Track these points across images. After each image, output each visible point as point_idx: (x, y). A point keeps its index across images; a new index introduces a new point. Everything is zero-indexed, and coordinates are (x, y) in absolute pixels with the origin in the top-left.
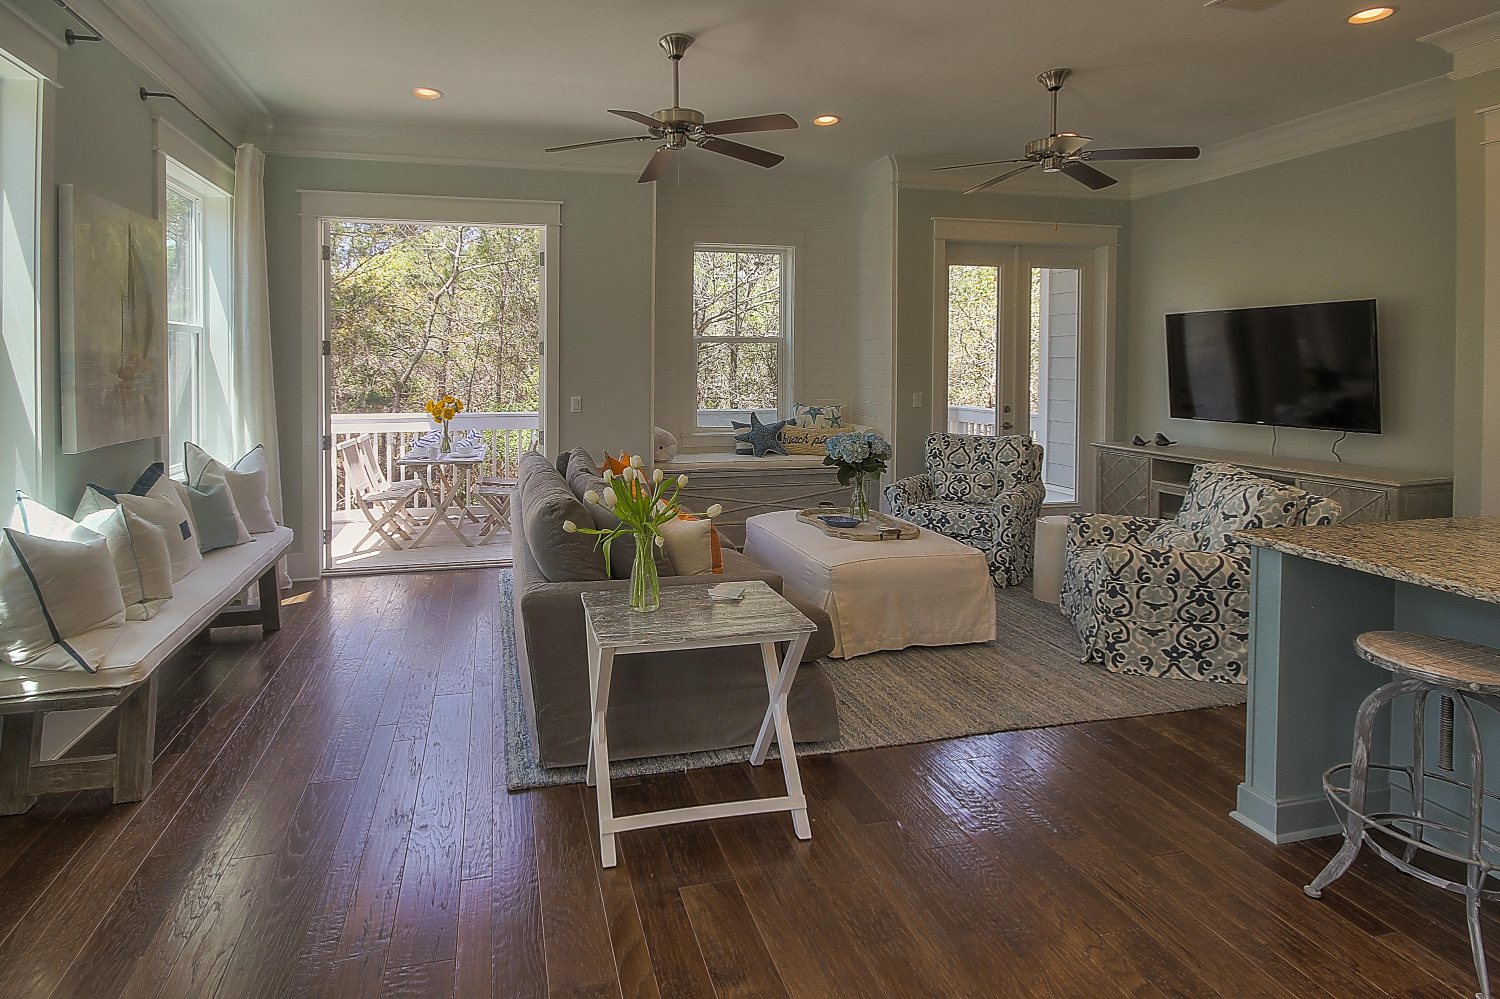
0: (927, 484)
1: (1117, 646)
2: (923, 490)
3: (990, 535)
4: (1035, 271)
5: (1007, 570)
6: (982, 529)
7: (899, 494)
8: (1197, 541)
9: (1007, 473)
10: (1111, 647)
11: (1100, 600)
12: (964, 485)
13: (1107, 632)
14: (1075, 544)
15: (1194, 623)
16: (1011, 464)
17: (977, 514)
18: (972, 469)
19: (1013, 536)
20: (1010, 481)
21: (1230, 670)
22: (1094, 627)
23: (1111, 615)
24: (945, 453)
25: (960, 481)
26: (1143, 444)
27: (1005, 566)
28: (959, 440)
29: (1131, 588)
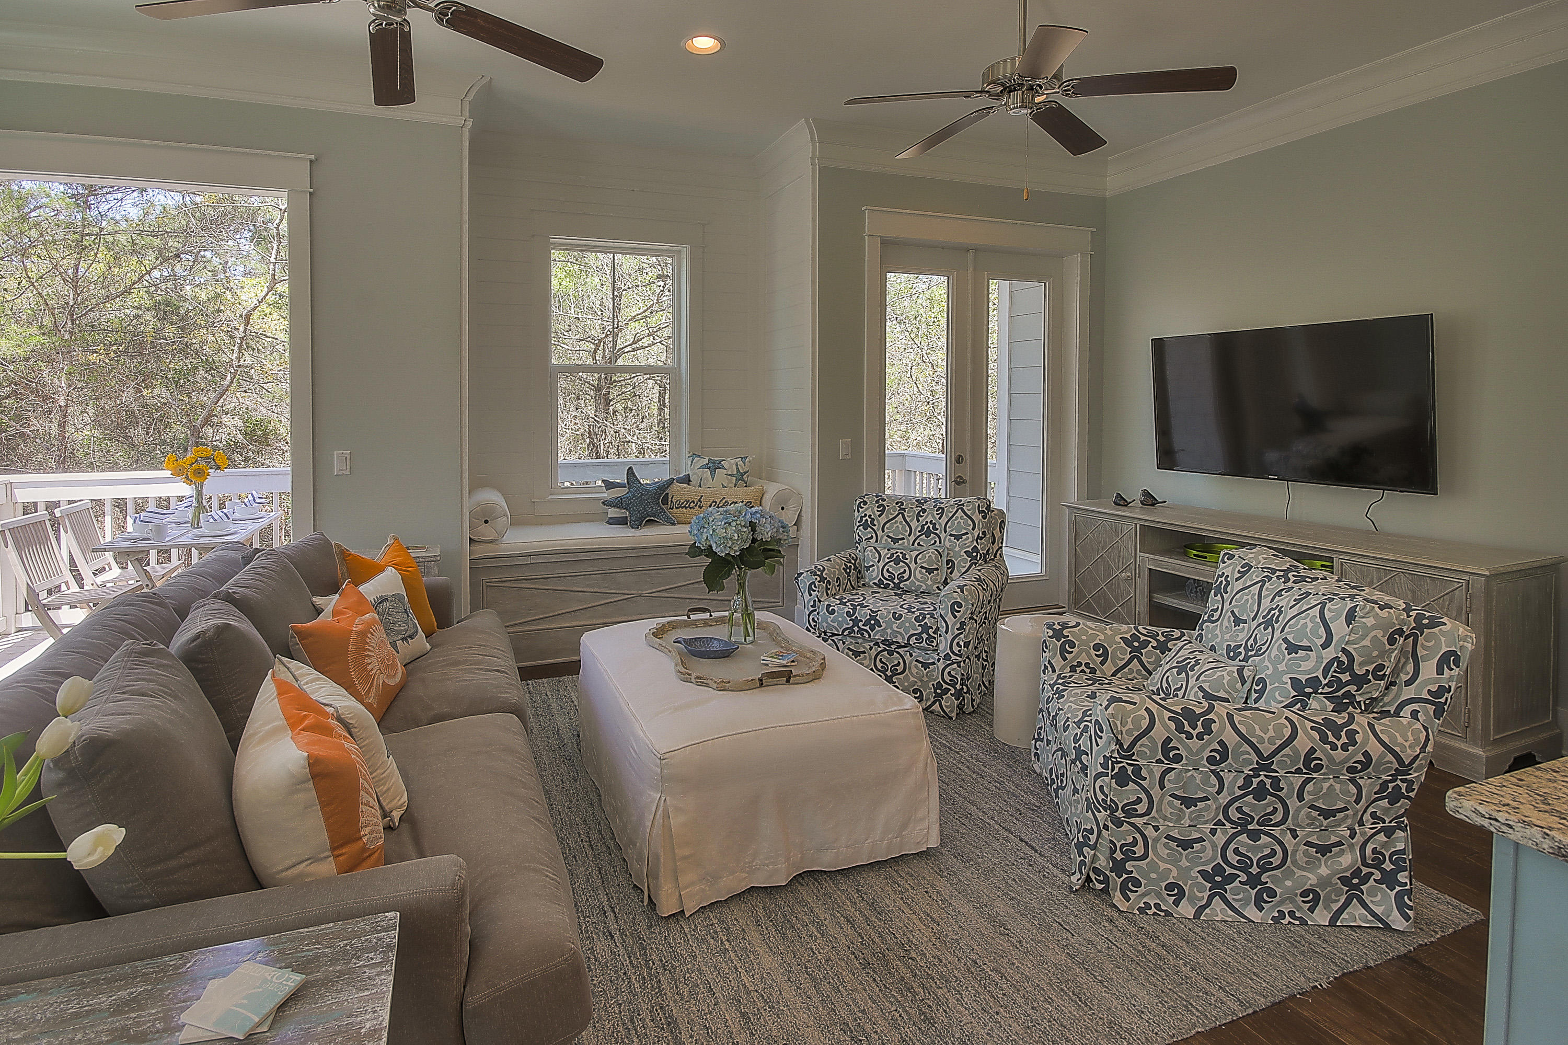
0: (854, 565)
1: (1129, 866)
2: (848, 574)
3: (934, 644)
4: (994, 285)
5: (958, 694)
6: (925, 636)
7: (814, 583)
8: (1243, 682)
9: (959, 550)
10: (1118, 867)
11: (1101, 787)
12: (901, 567)
13: (1111, 842)
14: (1054, 671)
15: (1249, 827)
16: (964, 537)
17: (917, 613)
18: (913, 545)
19: (967, 645)
20: (963, 561)
21: (1303, 901)
22: (1091, 831)
23: (1119, 814)
24: (878, 521)
25: (897, 561)
26: (1126, 504)
27: (955, 688)
28: (897, 503)
29: (1151, 772)
